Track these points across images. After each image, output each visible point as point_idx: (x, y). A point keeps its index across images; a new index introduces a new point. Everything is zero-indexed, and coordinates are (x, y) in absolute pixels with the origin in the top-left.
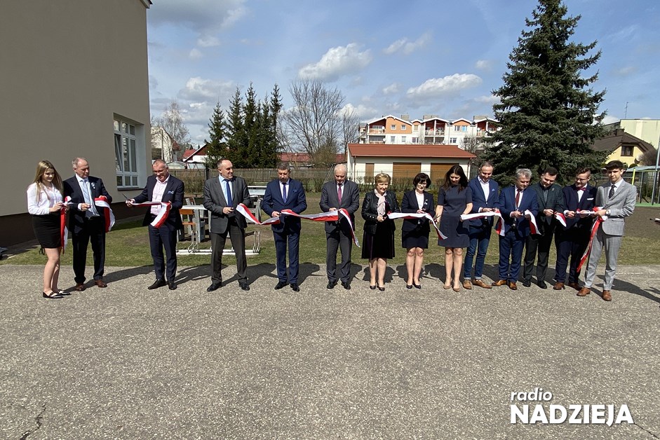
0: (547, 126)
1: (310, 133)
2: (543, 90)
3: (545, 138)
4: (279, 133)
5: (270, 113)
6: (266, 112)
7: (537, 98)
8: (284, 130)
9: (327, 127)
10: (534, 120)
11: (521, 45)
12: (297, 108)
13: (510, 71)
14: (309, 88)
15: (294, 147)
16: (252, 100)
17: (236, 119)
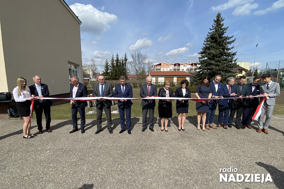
0: (217, 64)
1: (137, 68)
2: (216, 52)
3: (217, 68)
4: (127, 68)
5: (124, 62)
6: (123, 61)
7: (214, 54)
8: (128, 67)
9: (142, 66)
10: (213, 62)
11: (208, 37)
12: (132, 60)
13: (204, 46)
14: (136, 53)
15: (132, 73)
16: (118, 58)
17: (113, 64)
